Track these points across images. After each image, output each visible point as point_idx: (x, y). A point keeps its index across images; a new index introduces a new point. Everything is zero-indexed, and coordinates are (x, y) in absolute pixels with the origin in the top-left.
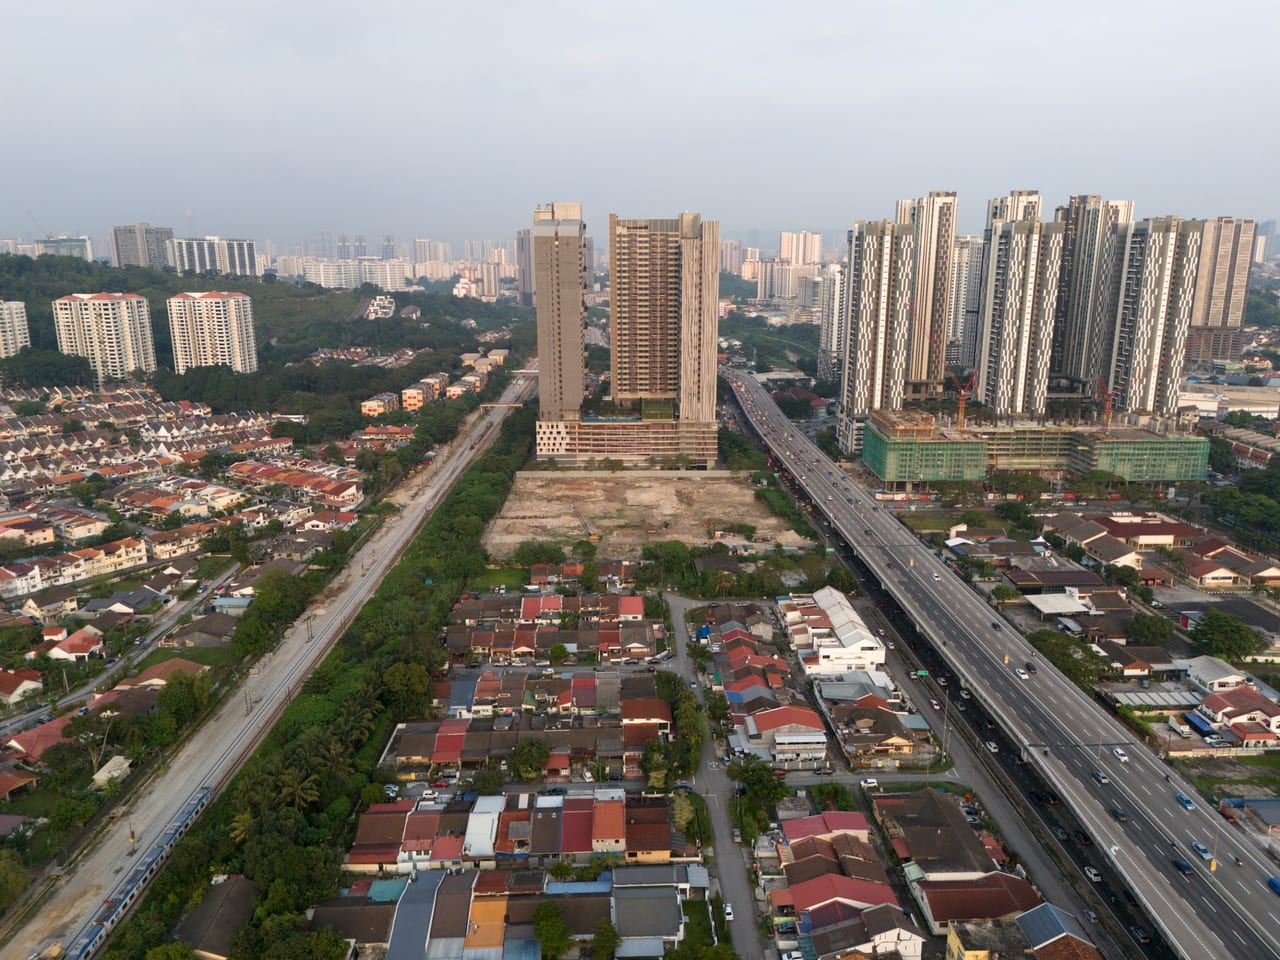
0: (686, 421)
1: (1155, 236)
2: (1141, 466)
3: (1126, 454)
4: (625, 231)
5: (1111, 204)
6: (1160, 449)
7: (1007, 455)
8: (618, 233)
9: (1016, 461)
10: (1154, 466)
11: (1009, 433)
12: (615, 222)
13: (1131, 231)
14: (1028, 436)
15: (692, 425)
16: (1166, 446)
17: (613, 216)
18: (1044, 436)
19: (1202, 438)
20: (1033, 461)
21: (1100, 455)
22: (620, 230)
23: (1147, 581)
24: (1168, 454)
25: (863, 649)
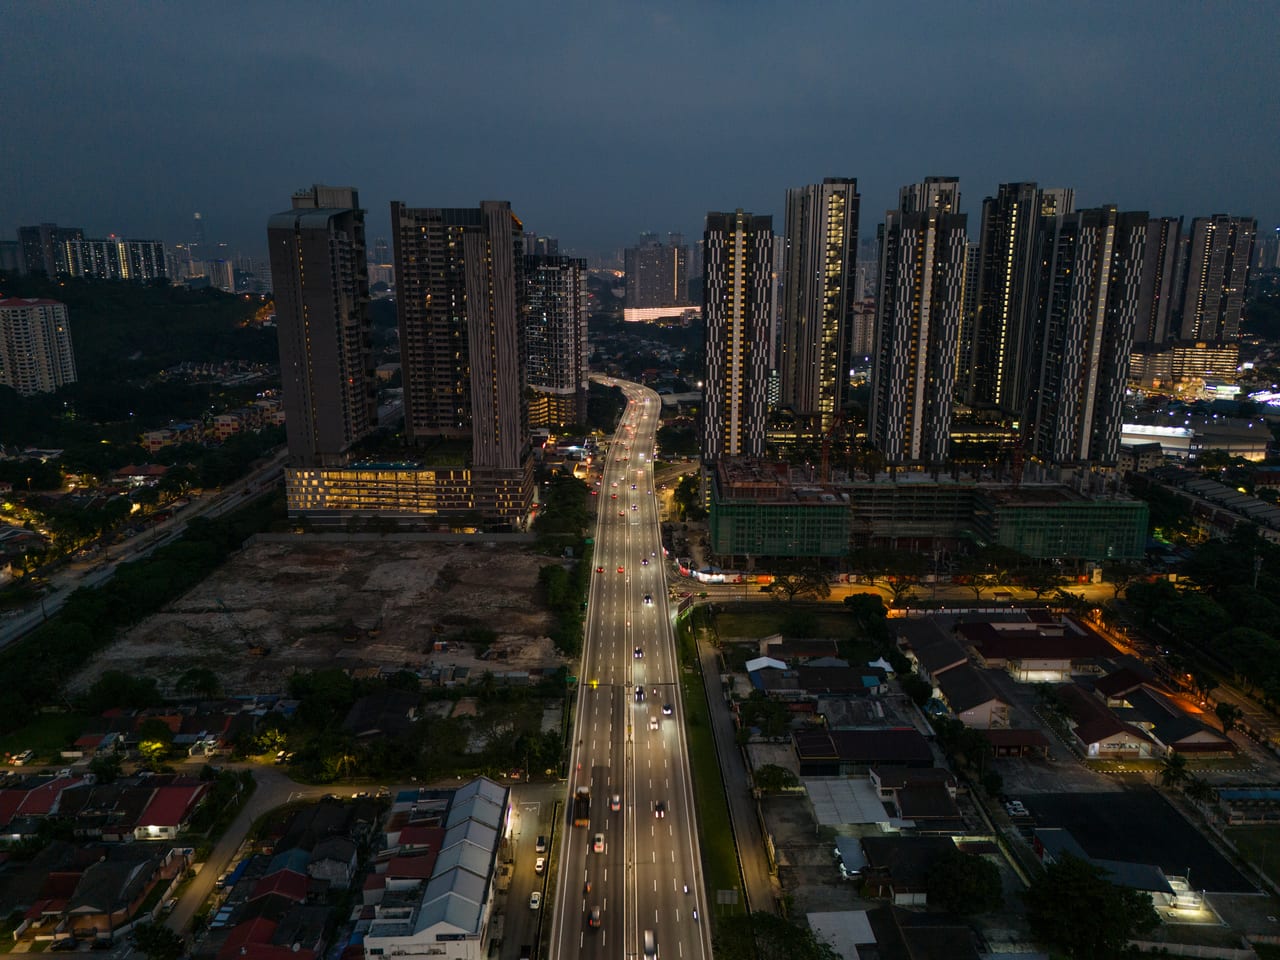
0: (482, 469)
1: (1086, 231)
2: (1057, 538)
3: (1036, 523)
4: (412, 224)
5: (1044, 193)
6: (1082, 516)
7: (889, 518)
8: (402, 226)
9: (901, 525)
10: (1074, 538)
11: (891, 491)
12: (397, 209)
13: (1059, 226)
14: (915, 494)
15: (489, 474)
16: (1090, 512)
17: (395, 205)
18: (936, 494)
19: (1139, 503)
20: (923, 525)
21: (1002, 523)
22: (404, 222)
23: (1008, 748)
24: (1094, 524)
25: (440, 938)
